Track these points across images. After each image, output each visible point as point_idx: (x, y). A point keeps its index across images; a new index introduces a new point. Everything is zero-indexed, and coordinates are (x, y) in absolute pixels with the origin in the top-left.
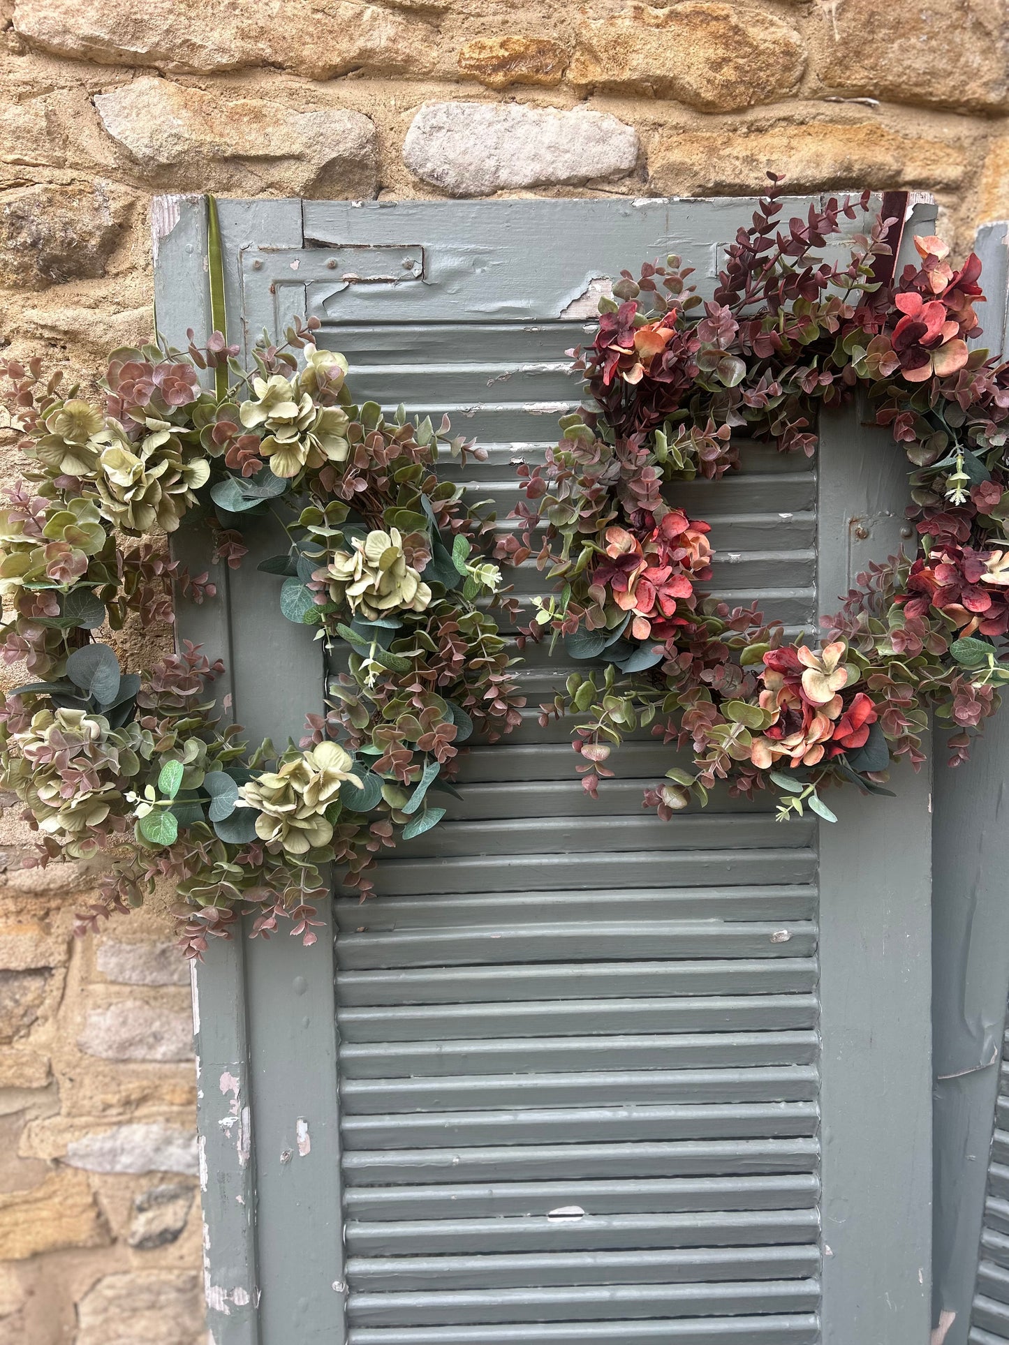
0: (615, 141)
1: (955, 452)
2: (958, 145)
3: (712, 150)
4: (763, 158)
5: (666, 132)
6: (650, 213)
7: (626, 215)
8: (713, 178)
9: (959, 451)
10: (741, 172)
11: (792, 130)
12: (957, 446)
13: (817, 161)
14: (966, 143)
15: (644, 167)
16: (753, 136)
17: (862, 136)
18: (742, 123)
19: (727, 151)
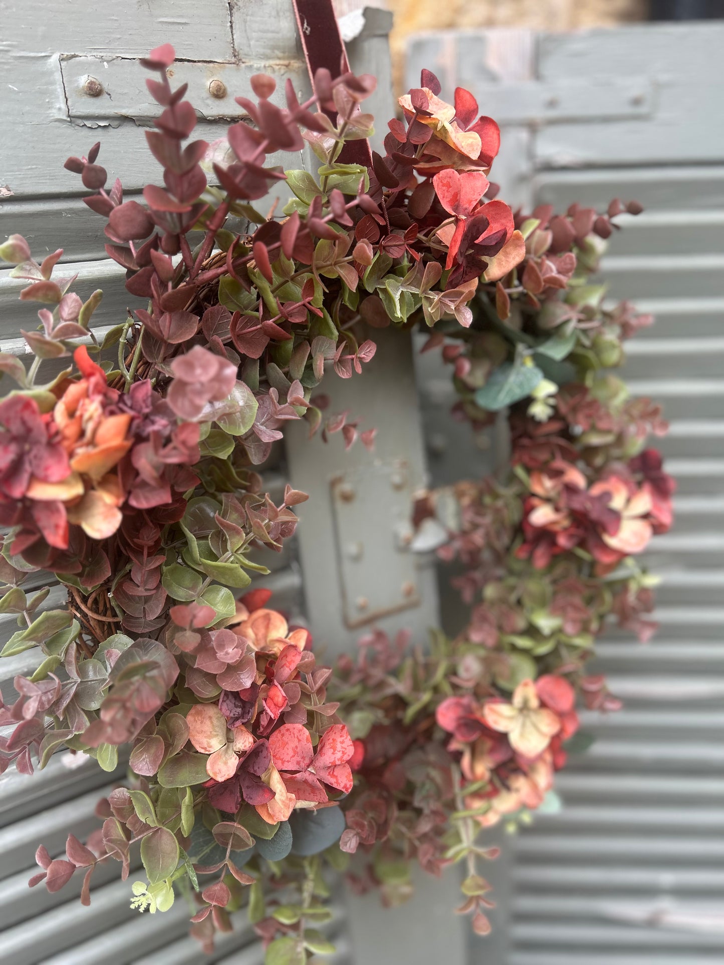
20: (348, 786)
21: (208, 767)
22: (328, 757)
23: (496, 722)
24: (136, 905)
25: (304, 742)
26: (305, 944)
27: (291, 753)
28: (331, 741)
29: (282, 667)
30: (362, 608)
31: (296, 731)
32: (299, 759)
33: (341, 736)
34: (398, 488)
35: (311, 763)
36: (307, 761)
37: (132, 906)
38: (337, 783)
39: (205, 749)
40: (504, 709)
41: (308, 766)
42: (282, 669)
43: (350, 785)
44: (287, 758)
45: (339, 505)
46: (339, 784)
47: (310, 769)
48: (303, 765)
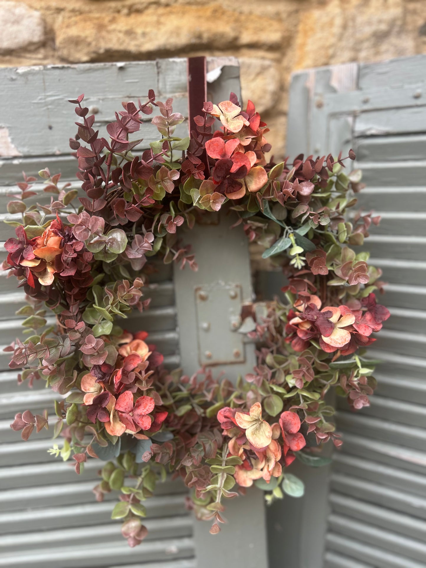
0: (25, 22)
1: (287, 232)
2: (277, 17)
3: (101, 27)
4: (139, 31)
5: (66, 14)
6: (30, 77)
7: (12, 80)
8: (103, 46)
9: (289, 231)
10: (124, 41)
11: (161, 11)
12: (287, 228)
13: (177, 32)
14: (284, 16)
15: (53, 40)
16: (133, 16)
17: (209, 13)
18: (124, 7)
19: (113, 27)
20: (147, 427)
21: (85, 398)
22: (141, 411)
23: (241, 423)
24: (50, 451)
25: (130, 400)
26: (130, 507)
27: (125, 404)
28: (145, 404)
29: (131, 364)
30: (209, 357)
31: (129, 394)
32: (127, 407)
33: (151, 403)
34: (234, 297)
35: (132, 411)
36: (130, 409)
37: (48, 451)
38: (143, 424)
39: (85, 390)
40: (246, 417)
41: (130, 412)
42: (130, 365)
43: (149, 427)
44: (122, 406)
45: (199, 301)
46: (143, 425)
47: (131, 414)
48: (127, 410)
